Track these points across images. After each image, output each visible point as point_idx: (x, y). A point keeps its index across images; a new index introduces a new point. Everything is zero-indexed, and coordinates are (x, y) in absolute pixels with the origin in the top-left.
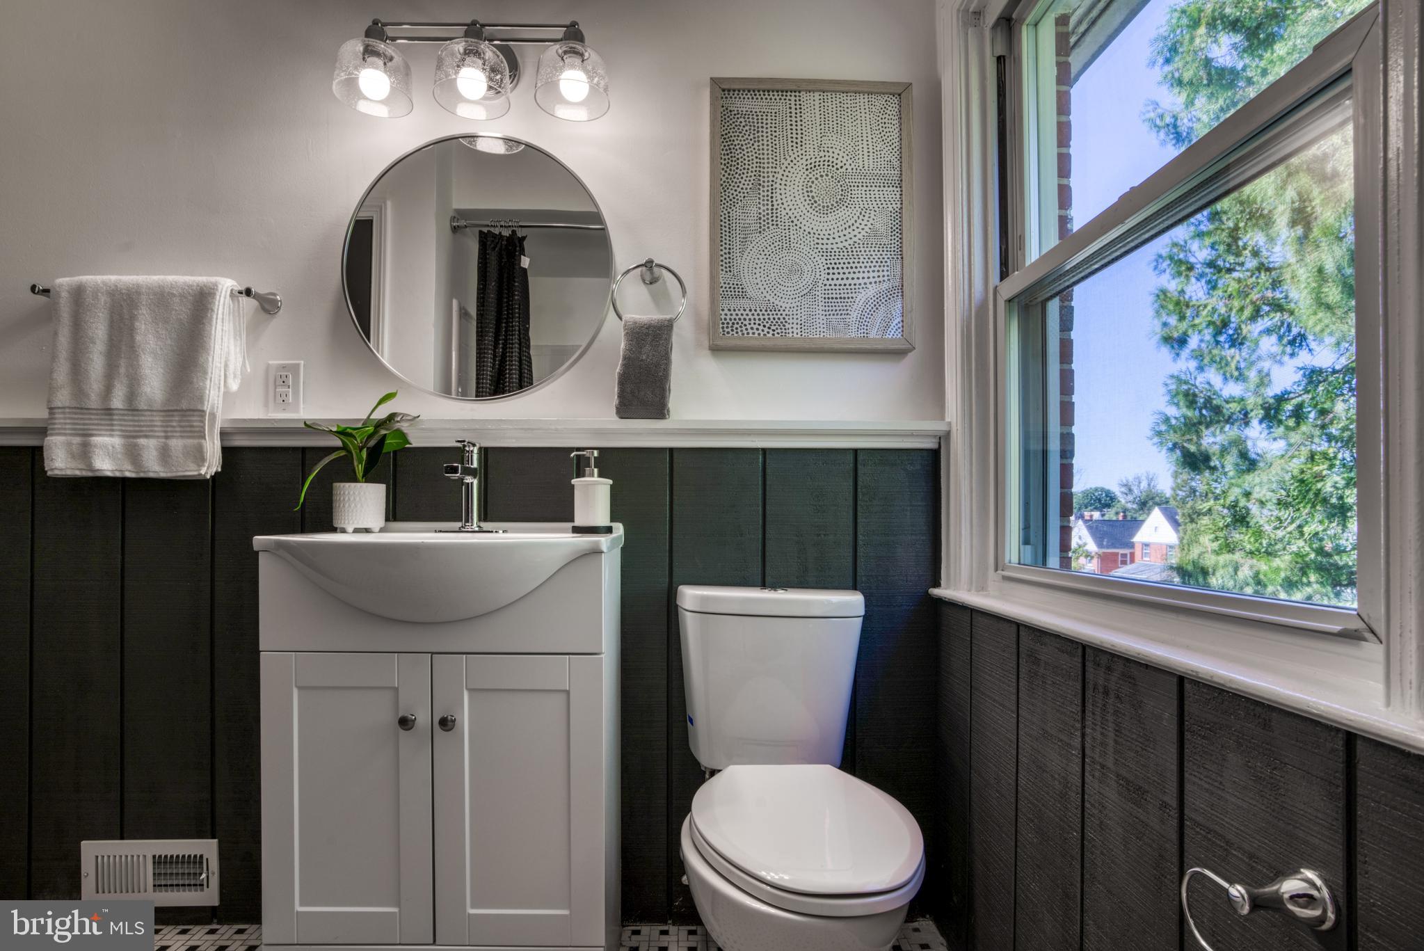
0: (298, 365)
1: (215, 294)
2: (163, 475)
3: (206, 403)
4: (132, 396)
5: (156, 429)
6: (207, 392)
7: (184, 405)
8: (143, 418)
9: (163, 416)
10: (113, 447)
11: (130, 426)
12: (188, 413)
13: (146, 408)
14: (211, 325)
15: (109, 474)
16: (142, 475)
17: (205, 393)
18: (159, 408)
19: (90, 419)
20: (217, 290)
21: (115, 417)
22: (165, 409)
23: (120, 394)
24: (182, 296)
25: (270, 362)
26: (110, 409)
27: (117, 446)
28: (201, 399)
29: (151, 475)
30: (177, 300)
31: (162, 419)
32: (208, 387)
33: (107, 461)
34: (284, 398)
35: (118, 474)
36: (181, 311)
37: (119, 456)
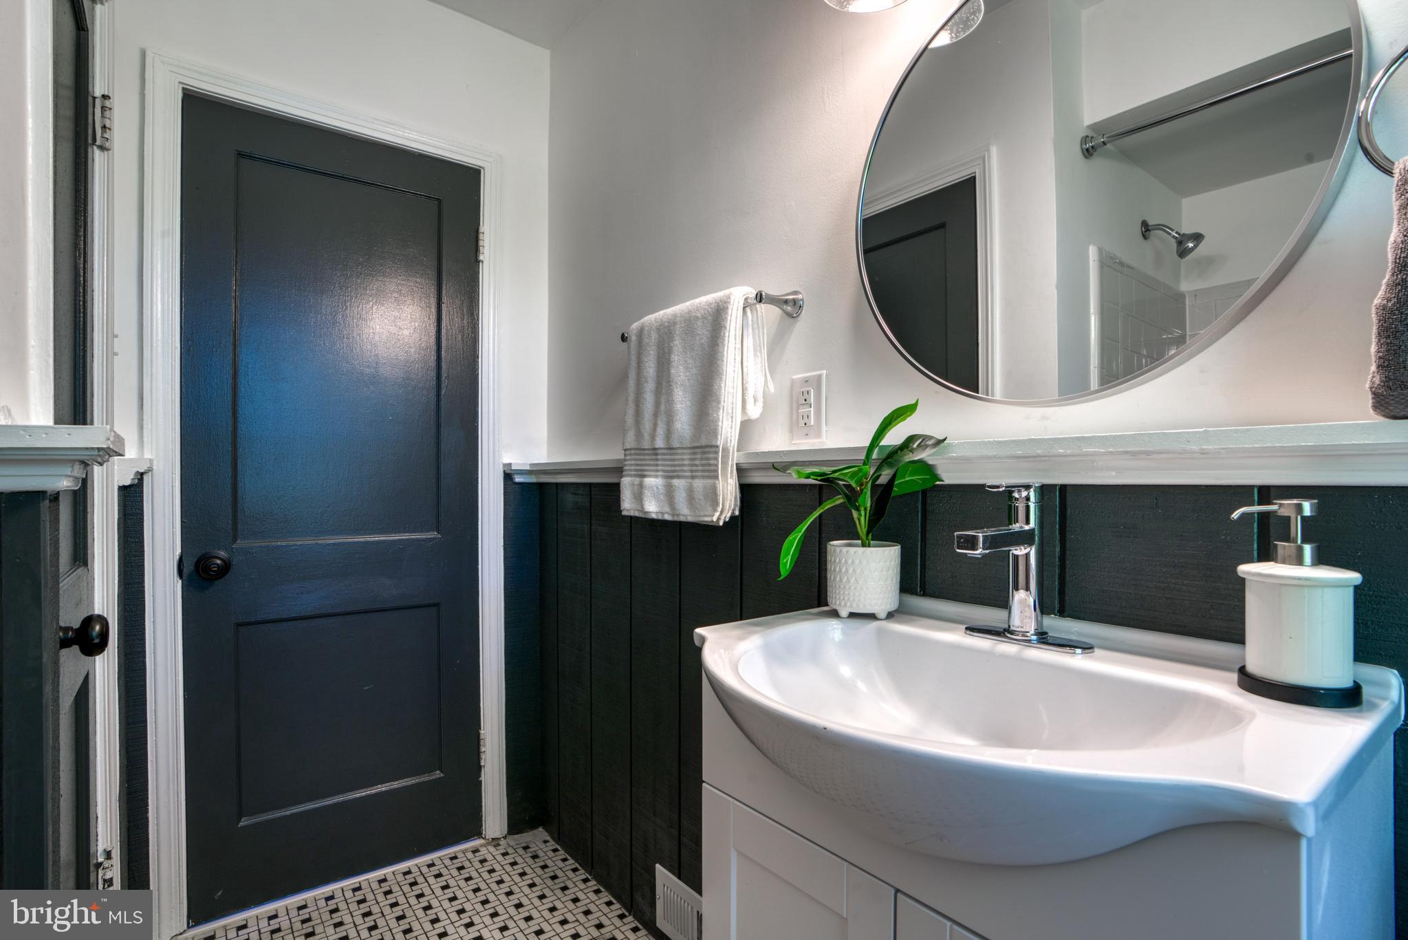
0: (820, 377)
1: (727, 308)
2: (690, 519)
3: (719, 436)
4: (669, 434)
5: (685, 468)
6: (720, 424)
7: (703, 442)
8: (677, 457)
9: (691, 454)
10: (657, 488)
11: (668, 465)
12: (707, 450)
13: (678, 446)
14: (724, 345)
15: (654, 516)
16: (676, 519)
17: (718, 425)
18: (689, 446)
19: (644, 460)
20: (729, 302)
21: (659, 457)
22: (692, 445)
23: (661, 432)
24: (704, 317)
25: (794, 377)
26: (655, 449)
27: (660, 487)
28: (714, 433)
29: (682, 519)
30: (699, 323)
31: (689, 457)
32: (721, 417)
33: (653, 503)
34: (806, 420)
35: (660, 517)
36: (703, 333)
37: (662, 498)
